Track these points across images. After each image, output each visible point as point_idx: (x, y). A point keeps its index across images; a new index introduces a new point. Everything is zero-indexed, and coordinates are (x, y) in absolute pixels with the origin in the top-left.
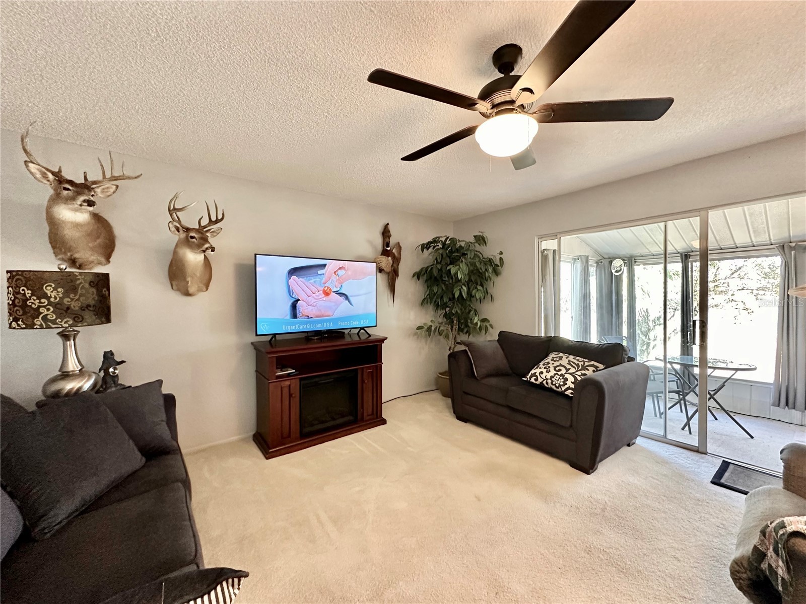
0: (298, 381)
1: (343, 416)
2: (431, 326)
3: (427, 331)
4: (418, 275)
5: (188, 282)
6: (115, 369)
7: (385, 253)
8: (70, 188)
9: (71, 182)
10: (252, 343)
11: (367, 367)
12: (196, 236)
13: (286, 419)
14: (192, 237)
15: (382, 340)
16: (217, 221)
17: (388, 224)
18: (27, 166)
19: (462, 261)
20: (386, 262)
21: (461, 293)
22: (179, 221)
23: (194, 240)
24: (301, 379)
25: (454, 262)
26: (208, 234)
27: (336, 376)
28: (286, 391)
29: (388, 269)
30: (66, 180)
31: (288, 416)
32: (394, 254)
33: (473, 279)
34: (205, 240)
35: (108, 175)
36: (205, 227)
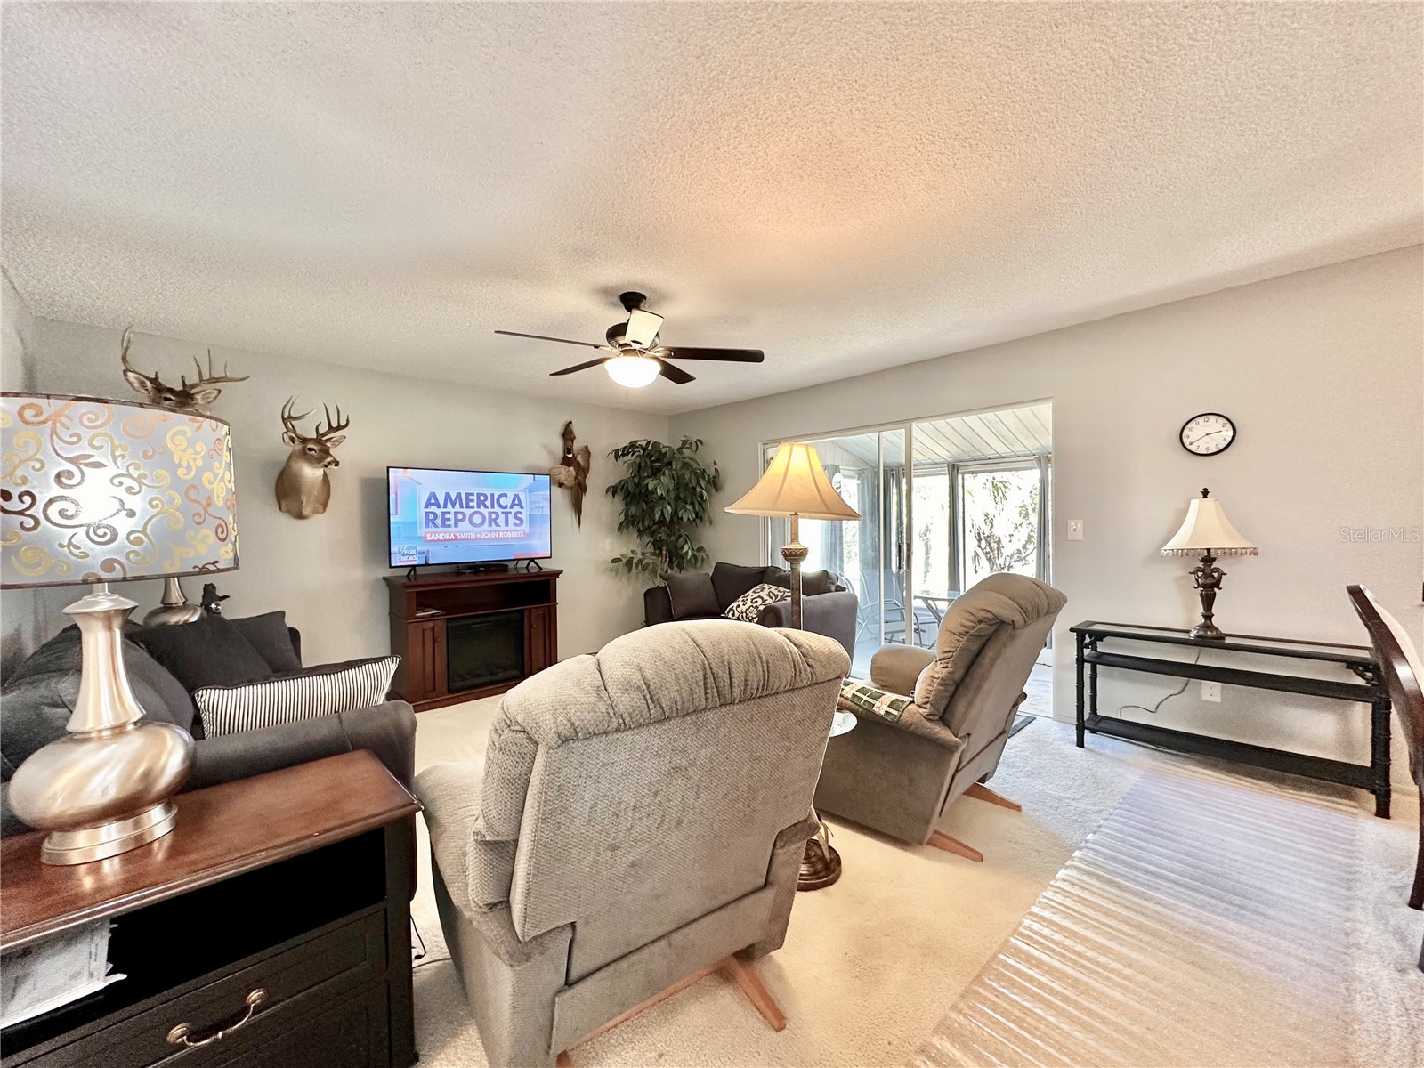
0: (444, 624)
1: (505, 669)
2: (633, 558)
3: (625, 565)
4: (613, 490)
5: (302, 503)
6: (217, 605)
7: (566, 462)
8: (173, 398)
9: (171, 391)
10: (384, 578)
11: (536, 610)
12: (315, 448)
13: (429, 668)
14: (311, 449)
15: (557, 574)
16: (339, 428)
17: (571, 422)
18: (126, 375)
19: (664, 474)
20: (567, 474)
21: (662, 514)
22: (294, 430)
23: (313, 452)
24: (448, 620)
25: (656, 473)
26: (328, 444)
27: (496, 618)
28: (429, 634)
29: (570, 482)
30: (166, 387)
31: (431, 664)
32: (578, 462)
33: (682, 496)
34: (326, 452)
35: (206, 376)
36: (324, 435)
